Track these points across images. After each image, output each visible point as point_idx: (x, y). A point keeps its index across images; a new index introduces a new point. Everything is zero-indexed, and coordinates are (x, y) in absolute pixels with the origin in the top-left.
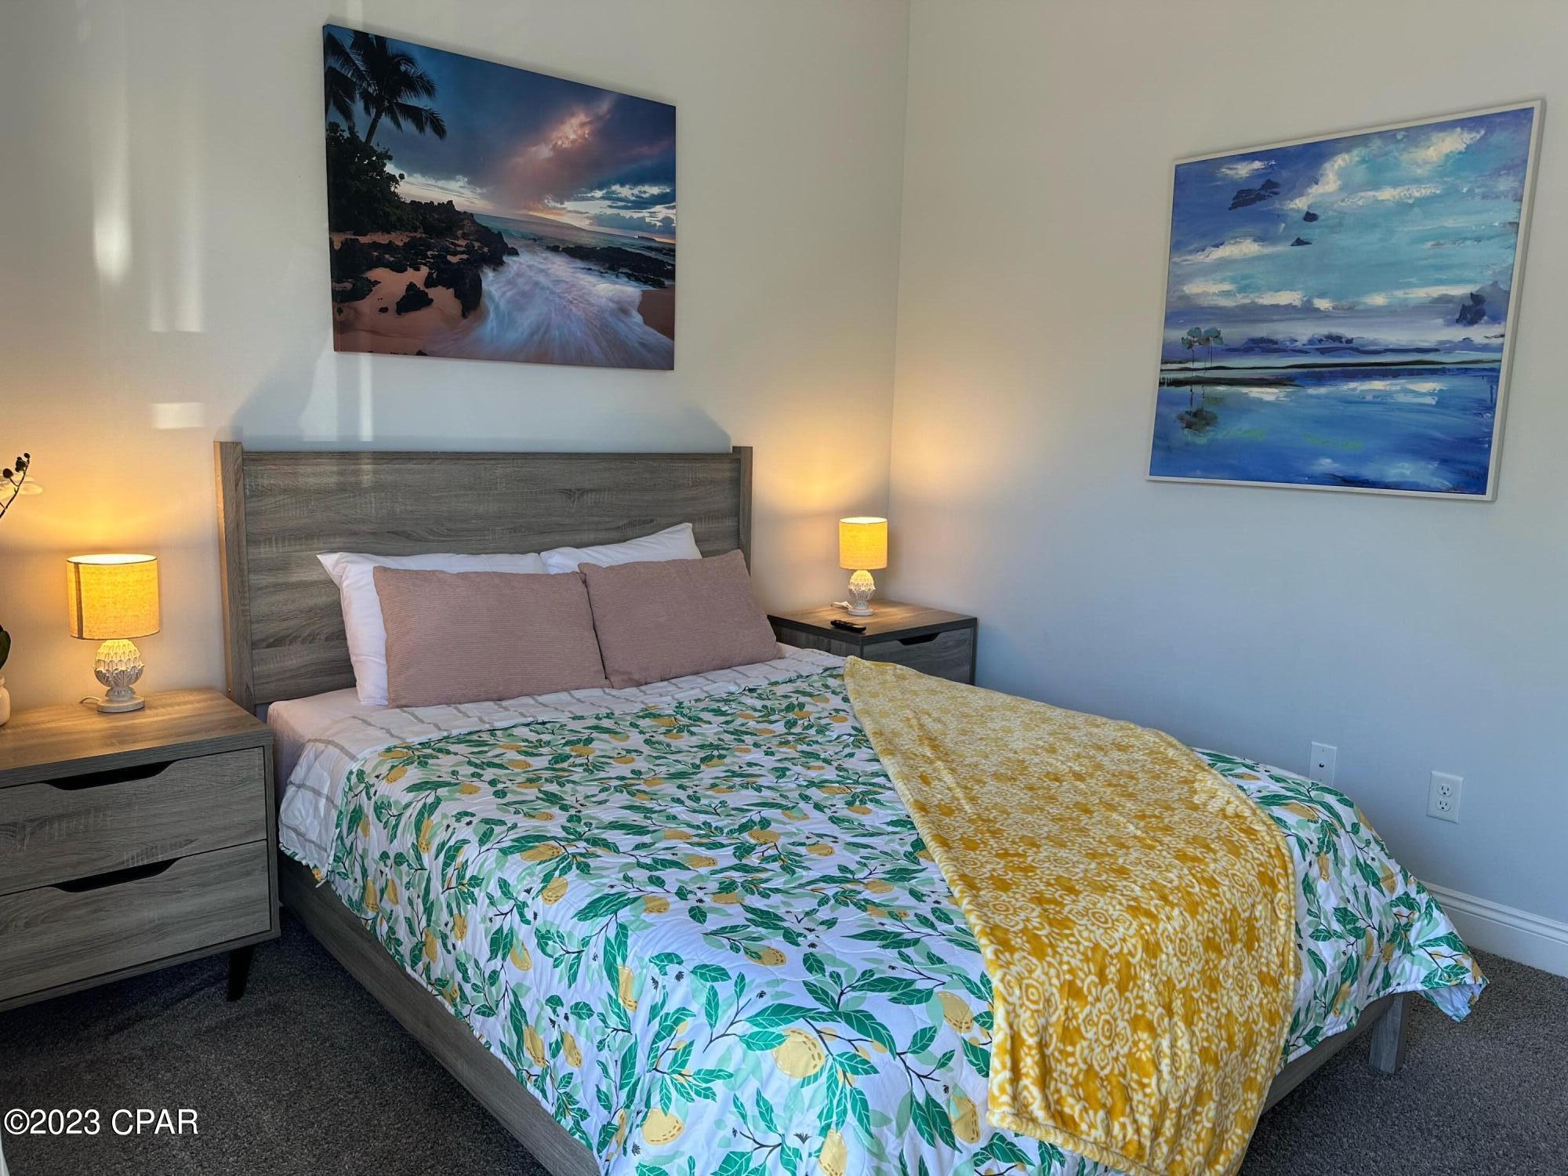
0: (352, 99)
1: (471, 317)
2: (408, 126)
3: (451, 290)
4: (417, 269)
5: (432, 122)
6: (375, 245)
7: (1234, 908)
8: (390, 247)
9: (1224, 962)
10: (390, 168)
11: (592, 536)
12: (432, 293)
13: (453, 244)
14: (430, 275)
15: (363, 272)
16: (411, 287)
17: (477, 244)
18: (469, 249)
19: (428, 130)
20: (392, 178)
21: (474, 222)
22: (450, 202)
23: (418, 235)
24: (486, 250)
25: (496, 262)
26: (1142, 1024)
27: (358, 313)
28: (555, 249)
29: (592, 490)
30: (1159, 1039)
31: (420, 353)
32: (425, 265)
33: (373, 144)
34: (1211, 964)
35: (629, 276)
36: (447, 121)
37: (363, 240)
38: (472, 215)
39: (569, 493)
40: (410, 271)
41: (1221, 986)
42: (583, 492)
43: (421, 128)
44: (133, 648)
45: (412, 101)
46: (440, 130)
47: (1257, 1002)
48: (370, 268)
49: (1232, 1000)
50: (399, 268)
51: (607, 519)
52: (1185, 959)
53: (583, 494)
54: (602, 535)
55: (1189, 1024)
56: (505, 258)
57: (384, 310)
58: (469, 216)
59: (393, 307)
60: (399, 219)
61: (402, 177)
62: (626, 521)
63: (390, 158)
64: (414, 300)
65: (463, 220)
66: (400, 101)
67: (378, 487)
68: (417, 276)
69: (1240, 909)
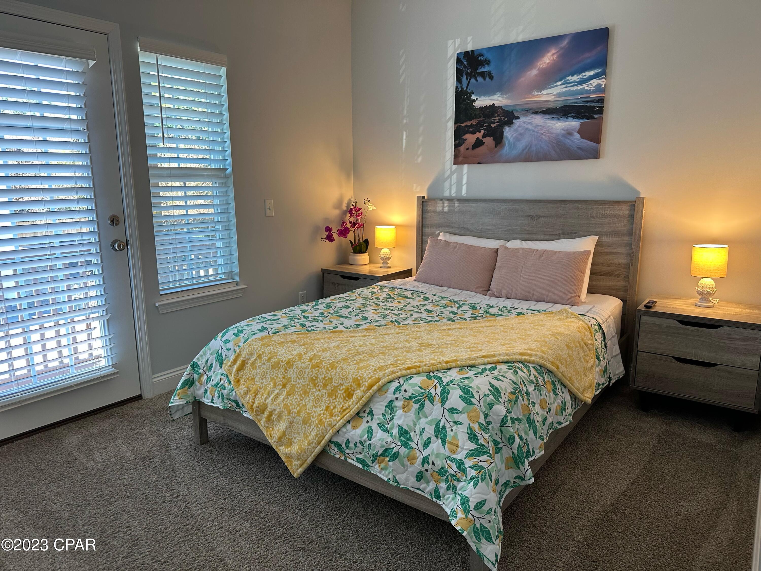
0: (462, 76)
1: (498, 147)
2: (480, 79)
3: (492, 137)
4: (480, 132)
5: (489, 75)
6: (467, 126)
7: (331, 379)
8: (471, 126)
9: (314, 390)
10: (473, 97)
11: (542, 237)
12: (485, 140)
13: (493, 120)
14: (484, 133)
15: (462, 136)
16: (478, 139)
17: (502, 118)
18: (500, 120)
19: (487, 79)
20: (474, 101)
21: (502, 109)
22: (494, 104)
23: (481, 119)
24: (506, 119)
25: (510, 123)
26: (273, 381)
27: (459, 151)
28: (536, 113)
29: (544, 217)
30: (275, 389)
31: (479, 163)
32: (483, 130)
33: (468, 90)
34: (309, 387)
35: (573, 117)
36: (494, 74)
37: (463, 125)
38: (501, 107)
39: (532, 217)
40: (478, 133)
41: (309, 395)
42: (539, 217)
43: (484, 79)
44: (389, 251)
45: (482, 70)
46: (491, 77)
47: (319, 413)
48: (464, 135)
49: (309, 402)
50: (474, 133)
51: (550, 230)
52: (299, 377)
53: (539, 218)
54: (546, 237)
55: (288, 395)
56: (514, 121)
57: (468, 149)
58: (500, 107)
59: (471, 147)
60: (475, 115)
61: (477, 99)
62: (560, 232)
63: (473, 93)
64: (479, 143)
65: (498, 110)
66: (478, 71)
67: (460, 212)
68: (479, 135)
69: (333, 380)
